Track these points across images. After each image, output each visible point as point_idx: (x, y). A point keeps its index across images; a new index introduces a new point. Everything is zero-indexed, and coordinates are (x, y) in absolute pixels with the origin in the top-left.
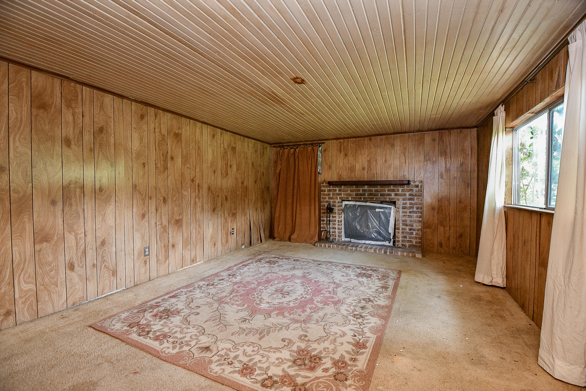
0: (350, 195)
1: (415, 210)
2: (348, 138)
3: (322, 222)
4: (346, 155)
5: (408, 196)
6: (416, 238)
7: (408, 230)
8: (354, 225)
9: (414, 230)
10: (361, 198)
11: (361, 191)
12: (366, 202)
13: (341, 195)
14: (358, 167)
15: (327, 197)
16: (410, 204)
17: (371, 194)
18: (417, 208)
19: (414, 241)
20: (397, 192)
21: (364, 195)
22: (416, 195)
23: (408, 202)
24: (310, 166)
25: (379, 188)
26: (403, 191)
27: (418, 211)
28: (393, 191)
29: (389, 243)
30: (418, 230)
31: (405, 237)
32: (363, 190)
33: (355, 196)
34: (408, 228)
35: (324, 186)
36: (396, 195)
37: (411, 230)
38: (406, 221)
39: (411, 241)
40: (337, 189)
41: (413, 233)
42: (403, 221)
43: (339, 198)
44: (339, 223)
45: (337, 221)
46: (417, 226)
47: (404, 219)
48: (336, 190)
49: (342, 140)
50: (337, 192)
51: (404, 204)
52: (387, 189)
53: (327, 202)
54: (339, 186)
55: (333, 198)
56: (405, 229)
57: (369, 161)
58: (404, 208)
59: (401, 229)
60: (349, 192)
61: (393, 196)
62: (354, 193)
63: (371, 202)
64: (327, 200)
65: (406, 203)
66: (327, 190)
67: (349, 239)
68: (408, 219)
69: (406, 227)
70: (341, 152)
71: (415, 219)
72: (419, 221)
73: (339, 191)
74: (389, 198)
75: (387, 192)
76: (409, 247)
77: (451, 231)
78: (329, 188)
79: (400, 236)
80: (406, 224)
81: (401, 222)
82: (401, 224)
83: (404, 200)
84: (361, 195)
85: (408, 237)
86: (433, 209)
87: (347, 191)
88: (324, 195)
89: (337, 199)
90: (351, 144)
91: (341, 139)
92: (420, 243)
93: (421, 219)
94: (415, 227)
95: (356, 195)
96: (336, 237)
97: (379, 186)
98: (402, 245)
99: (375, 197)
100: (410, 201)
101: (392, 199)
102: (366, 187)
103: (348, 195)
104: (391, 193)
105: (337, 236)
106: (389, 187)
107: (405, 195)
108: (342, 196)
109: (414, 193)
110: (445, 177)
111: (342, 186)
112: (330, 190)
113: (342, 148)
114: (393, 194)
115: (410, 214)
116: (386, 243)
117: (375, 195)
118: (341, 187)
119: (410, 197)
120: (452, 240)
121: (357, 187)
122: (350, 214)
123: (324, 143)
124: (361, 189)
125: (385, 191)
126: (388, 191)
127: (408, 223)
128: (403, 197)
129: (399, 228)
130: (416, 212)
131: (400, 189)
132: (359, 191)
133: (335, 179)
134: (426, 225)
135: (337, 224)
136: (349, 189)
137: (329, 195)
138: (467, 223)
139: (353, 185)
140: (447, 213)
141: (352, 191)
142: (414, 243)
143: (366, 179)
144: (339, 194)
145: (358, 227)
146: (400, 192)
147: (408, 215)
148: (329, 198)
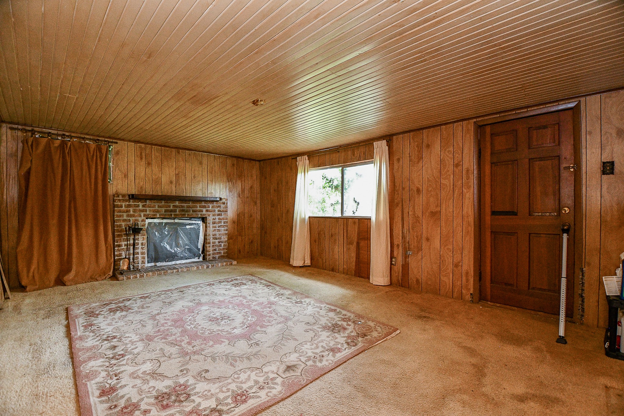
0: (158, 211)
1: (222, 224)
2: (152, 144)
3: (116, 248)
4: (149, 164)
5: (217, 212)
6: (224, 249)
7: (217, 244)
8: (163, 245)
9: (222, 242)
10: (171, 215)
11: (172, 207)
12: (174, 219)
13: (146, 212)
14: (165, 179)
15: (125, 214)
16: (219, 219)
17: (183, 211)
18: (224, 223)
19: (222, 252)
20: (208, 209)
21: (175, 211)
22: (223, 211)
23: (217, 217)
24: (93, 171)
25: (191, 204)
26: (213, 207)
27: (225, 226)
28: (205, 207)
29: (199, 259)
30: (225, 242)
31: (215, 250)
32: (173, 205)
33: (164, 212)
34: (217, 241)
35: (119, 200)
36: (207, 211)
37: (220, 243)
38: (215, 235)
39: (220, 253)
40: (141, 204)
41: (221, 245)
42: (213, 235)
43: (142, 215)
44: (143, 246)
45: (140, 244)
46: (225, 238)
47: (214, 233)
48: (139, 205)
49: (143, 145)
50: (141, 208)
51: (214, 219)
52: (198, 205)
53: (124, 221)
54: (143, 201)
55: (134, 216)
56: (215, 243)
57: (177, 175)
58: (214, 223)
59: (211, 243)
60: (157, 208)
61: (204, 212)
62: (163, 209)
63: (179, 219)
64: (125, 218)
65: (216, 218)
66: (125, 205)
67: (153, 264)
68: (217, 233)
69: (215, 240)
70: (141, 158)
71: (223, 232)
72: (226, 234)
73: (143, 206)
74: (201, 214)
75: (198, 208)
76: (218, 258)
77: (246, 239)
78: (127, 203)
79: (210, 249)
80: (216, 238)
81: (211, 236)
82: (211, 238)
83: (214, 215)
84: (171, 211)
85: (217, 250)
86: (234, 222)
87: (154, 206)
88: (120, 211)
89: (141, 216)
90: (155, 152)
91: (142, 143)
92: (227, 252)
93: (227, 232)
94: (222, 240)
95: (166, 211)
96: (138, 264)
97: (190, 202)
98: (213, 257)
99: (186, 213)
100: (219, 217)
101: (204, 215)
102: (177, 203)
103: (156, 212)
104: (202, 209)
105: (140, 262)
106: (200, 203)
107: (215, 211)
108: (148, 213)
109: (222, 209)
110: (241, 196)
111: (148, 201)
112: (129, 206)
113: (144, 154)
114: (204, 210)
115: (218, 228)
116: (196, 260)
117: (187, 211)
118: (146, 202)
119: (218, 213)
120: (247, 247)
121: (167, 203)
122: (157, 233)
123: (117, 143)
124: (172, 205)
125: (197, 207)
126: (200, 207)
127: (218, 236)
128: (214, 213)
129: (210, 242)
130: (223, 226)
131: (211, 205)
132: (170, 207)
133: (134, 191)
134: (230, 237)
135: (140, 248)
136: (156, 205)
137: (128, 211)
138: (255, 231)
139: (162, 200)
140: (243, 225)
141: (161, 207)
142: (222, 254)
143: (174, 194)
144: (142, 211)
145: (168, 247)
146: (210, 208)
147: (218, 230)
148: (128, 216)
